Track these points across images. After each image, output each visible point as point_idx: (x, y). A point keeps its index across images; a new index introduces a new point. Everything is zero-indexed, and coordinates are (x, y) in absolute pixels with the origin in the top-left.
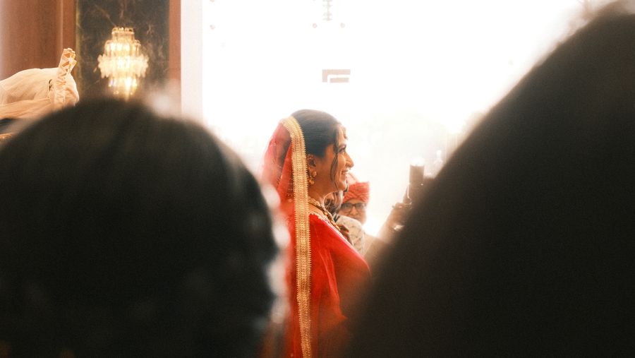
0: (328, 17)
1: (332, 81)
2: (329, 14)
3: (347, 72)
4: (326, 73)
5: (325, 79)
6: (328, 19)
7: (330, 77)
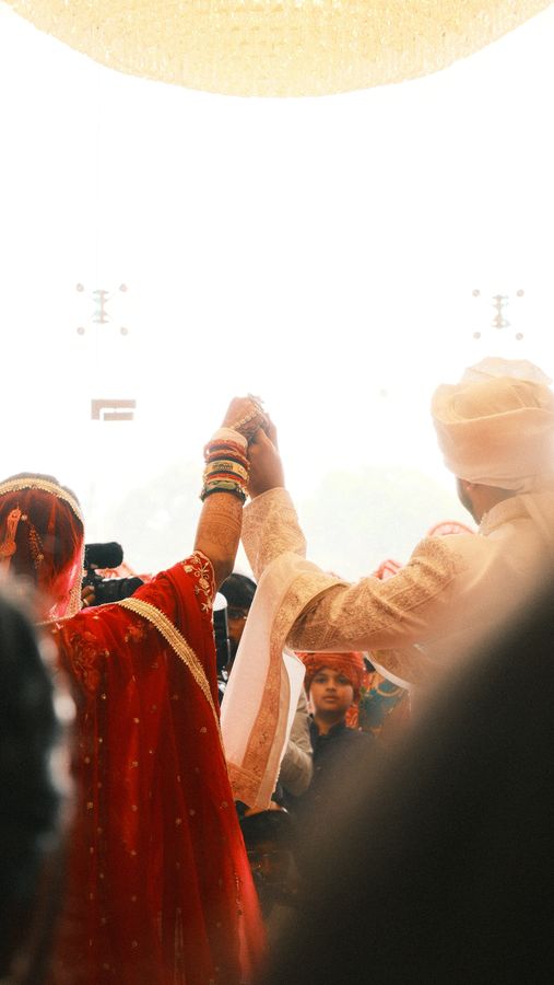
0: (102, 317)
1: (107, 417)
2: (103, 314)
3: (131, 404)
4: (97, 406)
5: (95, 415)
6: (102, 321)
7: (104, 411)
